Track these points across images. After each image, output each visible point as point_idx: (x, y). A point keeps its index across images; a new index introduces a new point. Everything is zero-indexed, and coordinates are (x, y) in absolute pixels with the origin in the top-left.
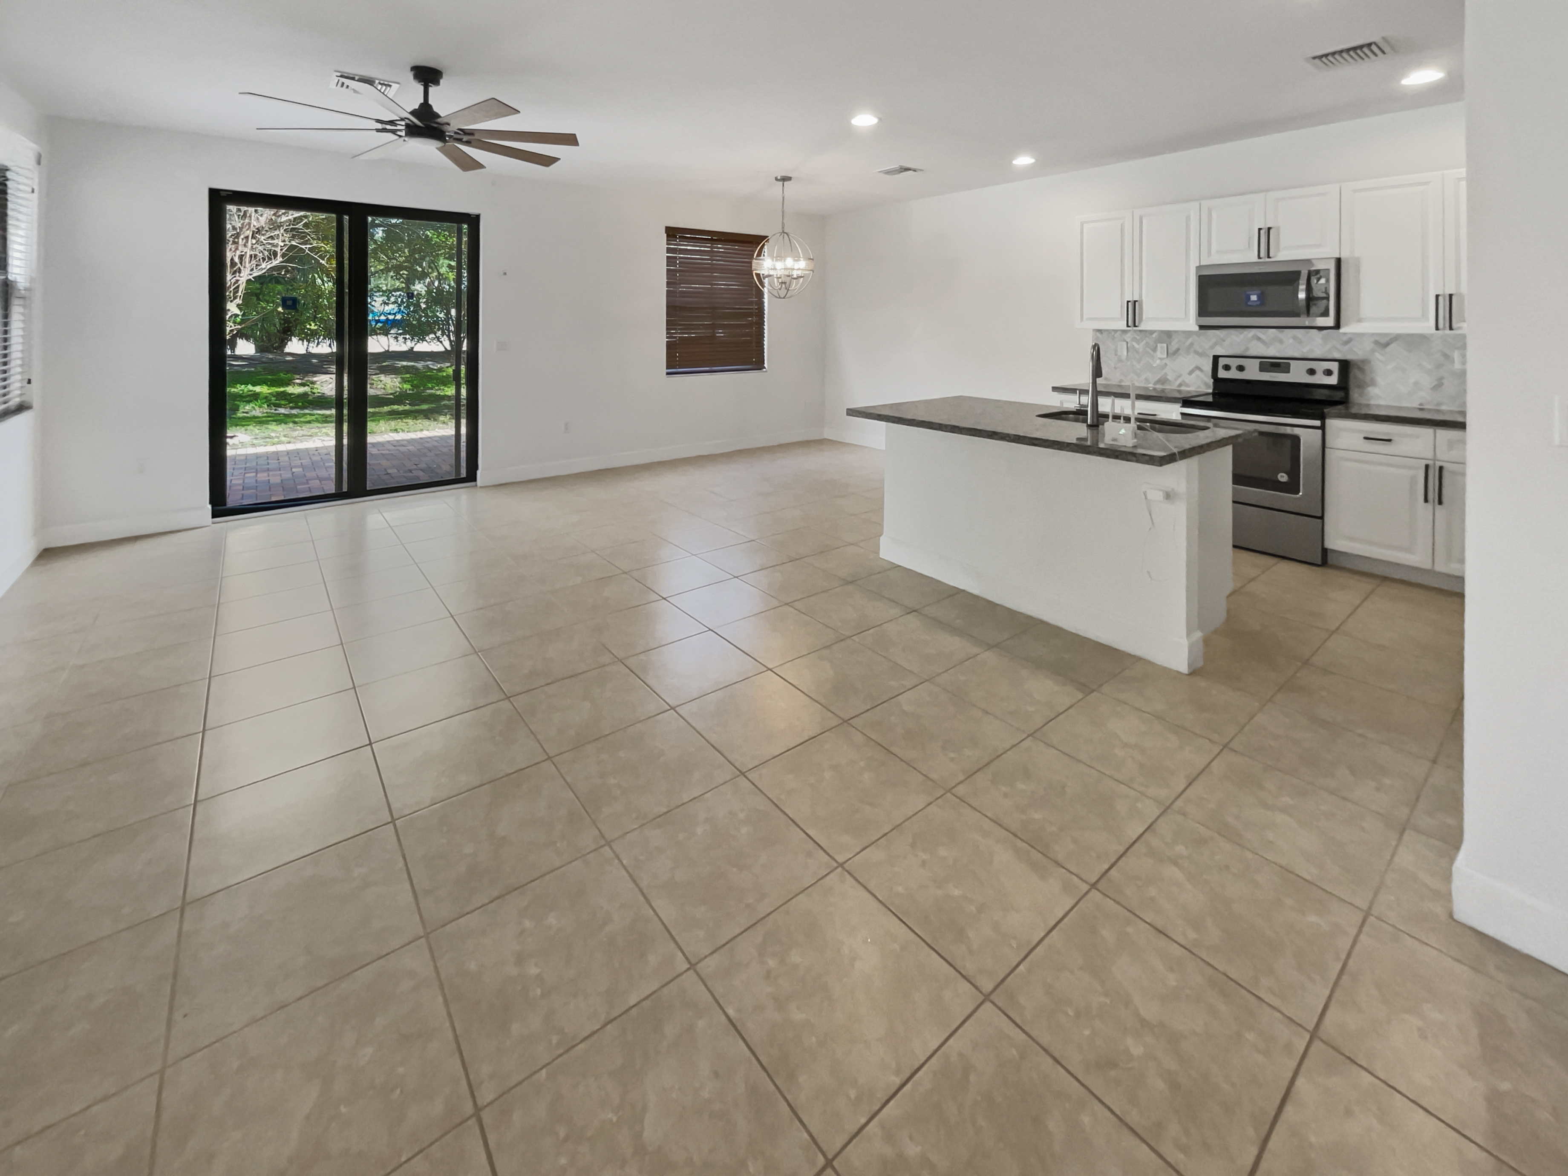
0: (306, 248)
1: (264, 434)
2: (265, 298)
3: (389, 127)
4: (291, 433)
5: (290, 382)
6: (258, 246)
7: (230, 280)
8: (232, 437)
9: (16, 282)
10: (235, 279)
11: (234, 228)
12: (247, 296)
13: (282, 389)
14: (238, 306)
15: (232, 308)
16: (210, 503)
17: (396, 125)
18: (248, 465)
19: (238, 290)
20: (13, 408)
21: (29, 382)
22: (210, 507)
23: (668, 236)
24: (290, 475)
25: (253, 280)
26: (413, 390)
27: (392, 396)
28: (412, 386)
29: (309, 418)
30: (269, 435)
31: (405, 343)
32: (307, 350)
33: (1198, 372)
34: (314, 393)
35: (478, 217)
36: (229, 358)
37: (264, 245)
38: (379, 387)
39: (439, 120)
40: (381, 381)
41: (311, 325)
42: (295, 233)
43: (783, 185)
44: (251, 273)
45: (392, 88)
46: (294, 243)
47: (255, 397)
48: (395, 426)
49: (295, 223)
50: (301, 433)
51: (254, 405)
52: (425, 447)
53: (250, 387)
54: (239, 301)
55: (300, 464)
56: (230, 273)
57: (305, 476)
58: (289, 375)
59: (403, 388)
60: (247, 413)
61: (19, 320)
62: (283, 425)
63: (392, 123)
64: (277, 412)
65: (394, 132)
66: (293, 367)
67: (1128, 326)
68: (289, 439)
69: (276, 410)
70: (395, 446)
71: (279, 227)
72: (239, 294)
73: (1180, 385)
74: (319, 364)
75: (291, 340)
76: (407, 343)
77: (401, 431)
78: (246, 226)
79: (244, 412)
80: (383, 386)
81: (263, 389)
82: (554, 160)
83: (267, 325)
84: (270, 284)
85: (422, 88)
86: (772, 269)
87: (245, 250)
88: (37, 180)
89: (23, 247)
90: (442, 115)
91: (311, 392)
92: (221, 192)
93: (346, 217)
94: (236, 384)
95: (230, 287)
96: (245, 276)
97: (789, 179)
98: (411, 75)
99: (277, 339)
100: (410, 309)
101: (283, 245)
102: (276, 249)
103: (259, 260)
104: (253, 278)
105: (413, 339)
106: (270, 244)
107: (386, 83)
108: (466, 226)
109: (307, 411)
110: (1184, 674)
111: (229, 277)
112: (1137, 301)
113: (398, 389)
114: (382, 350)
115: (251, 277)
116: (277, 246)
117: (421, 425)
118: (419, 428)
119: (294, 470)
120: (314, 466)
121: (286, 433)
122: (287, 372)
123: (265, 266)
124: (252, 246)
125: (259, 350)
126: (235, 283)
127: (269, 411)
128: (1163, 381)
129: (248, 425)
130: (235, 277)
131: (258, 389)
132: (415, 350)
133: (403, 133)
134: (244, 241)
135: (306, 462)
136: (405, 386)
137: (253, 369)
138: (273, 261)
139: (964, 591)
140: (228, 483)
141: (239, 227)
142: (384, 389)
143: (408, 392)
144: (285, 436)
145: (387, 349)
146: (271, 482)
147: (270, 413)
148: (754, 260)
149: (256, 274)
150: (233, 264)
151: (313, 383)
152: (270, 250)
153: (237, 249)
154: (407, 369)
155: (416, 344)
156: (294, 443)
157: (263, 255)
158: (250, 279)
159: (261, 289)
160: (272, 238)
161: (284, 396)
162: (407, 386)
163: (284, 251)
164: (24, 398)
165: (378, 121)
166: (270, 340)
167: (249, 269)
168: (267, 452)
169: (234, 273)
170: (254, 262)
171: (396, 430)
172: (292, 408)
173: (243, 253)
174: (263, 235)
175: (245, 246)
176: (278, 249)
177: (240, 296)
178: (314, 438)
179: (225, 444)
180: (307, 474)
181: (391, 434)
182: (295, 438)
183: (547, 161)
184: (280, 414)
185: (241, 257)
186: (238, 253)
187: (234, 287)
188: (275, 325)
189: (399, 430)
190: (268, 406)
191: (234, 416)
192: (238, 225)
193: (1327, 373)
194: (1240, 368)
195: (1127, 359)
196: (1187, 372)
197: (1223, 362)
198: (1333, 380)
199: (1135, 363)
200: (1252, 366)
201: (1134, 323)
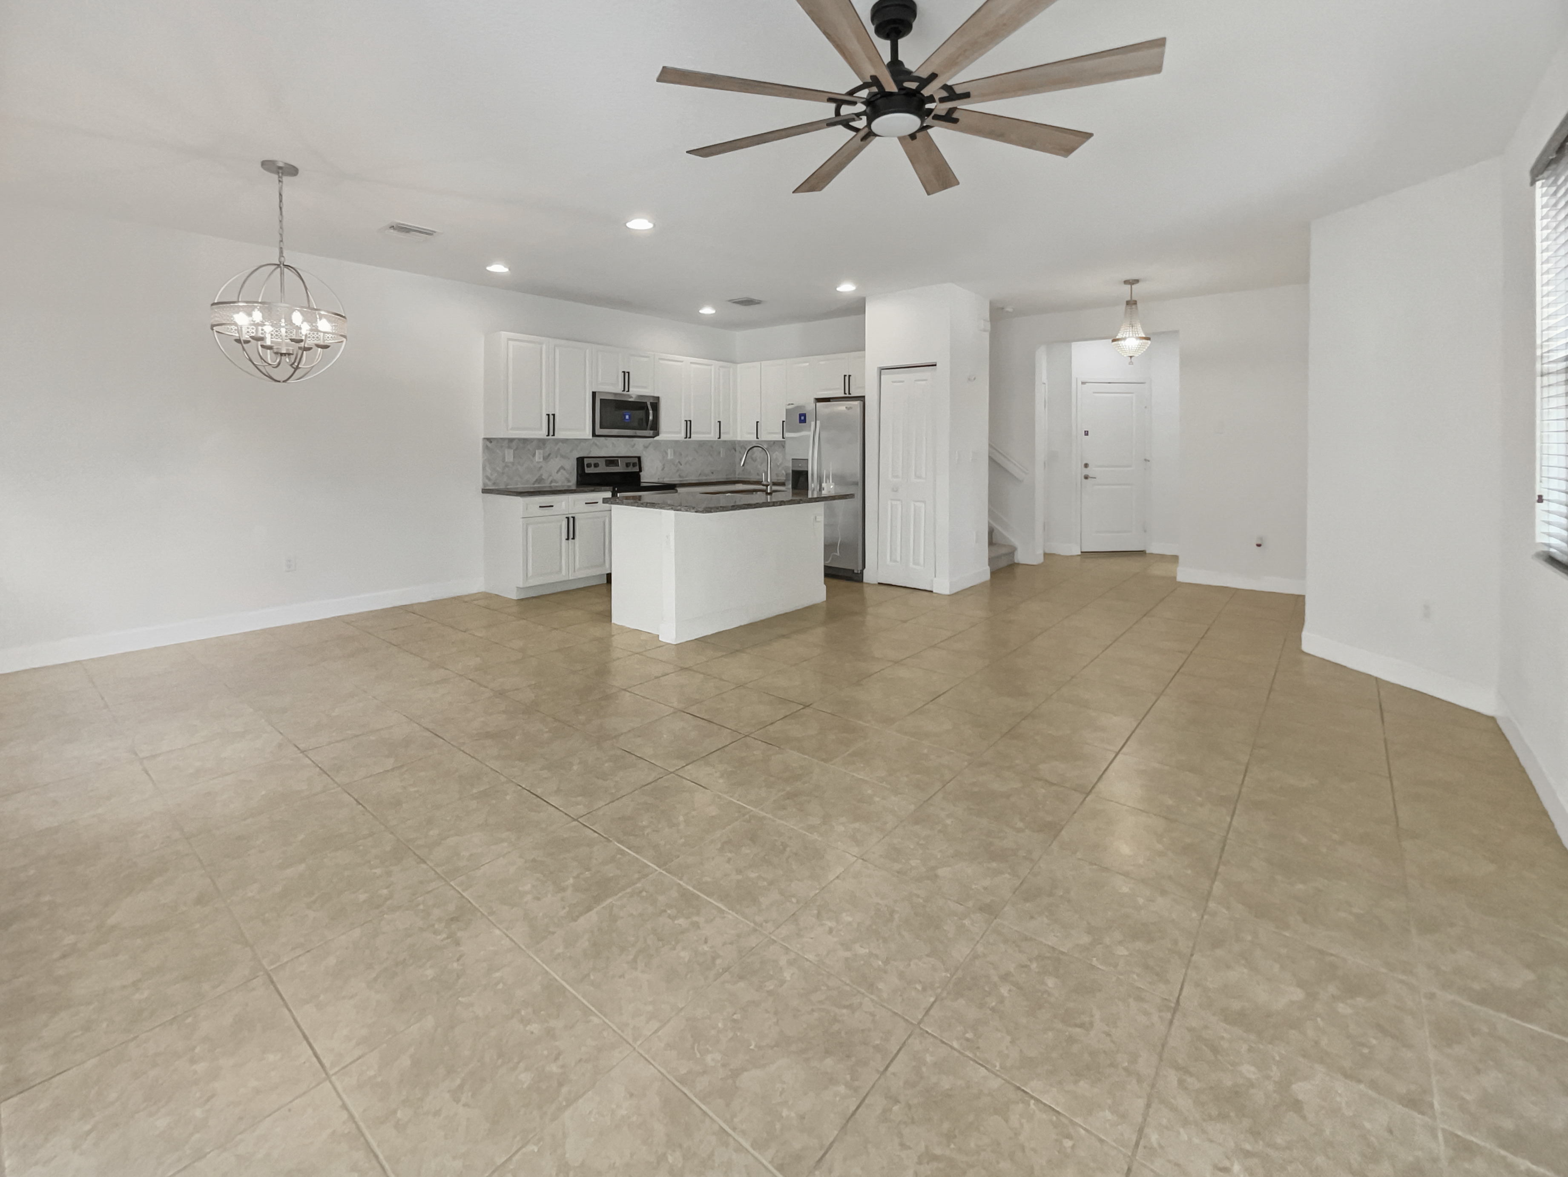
33: (562, 470)
43: (280, 182)
73: (551, 482)
128: (540, 480)
193: (634, 465)
194: (596, 465)
195: (513, 464)
196: (556, 471)
197: (586, 461)
198: (636, 469)
199: (519, 467)
200: (602, 463)
201: (551, 433)
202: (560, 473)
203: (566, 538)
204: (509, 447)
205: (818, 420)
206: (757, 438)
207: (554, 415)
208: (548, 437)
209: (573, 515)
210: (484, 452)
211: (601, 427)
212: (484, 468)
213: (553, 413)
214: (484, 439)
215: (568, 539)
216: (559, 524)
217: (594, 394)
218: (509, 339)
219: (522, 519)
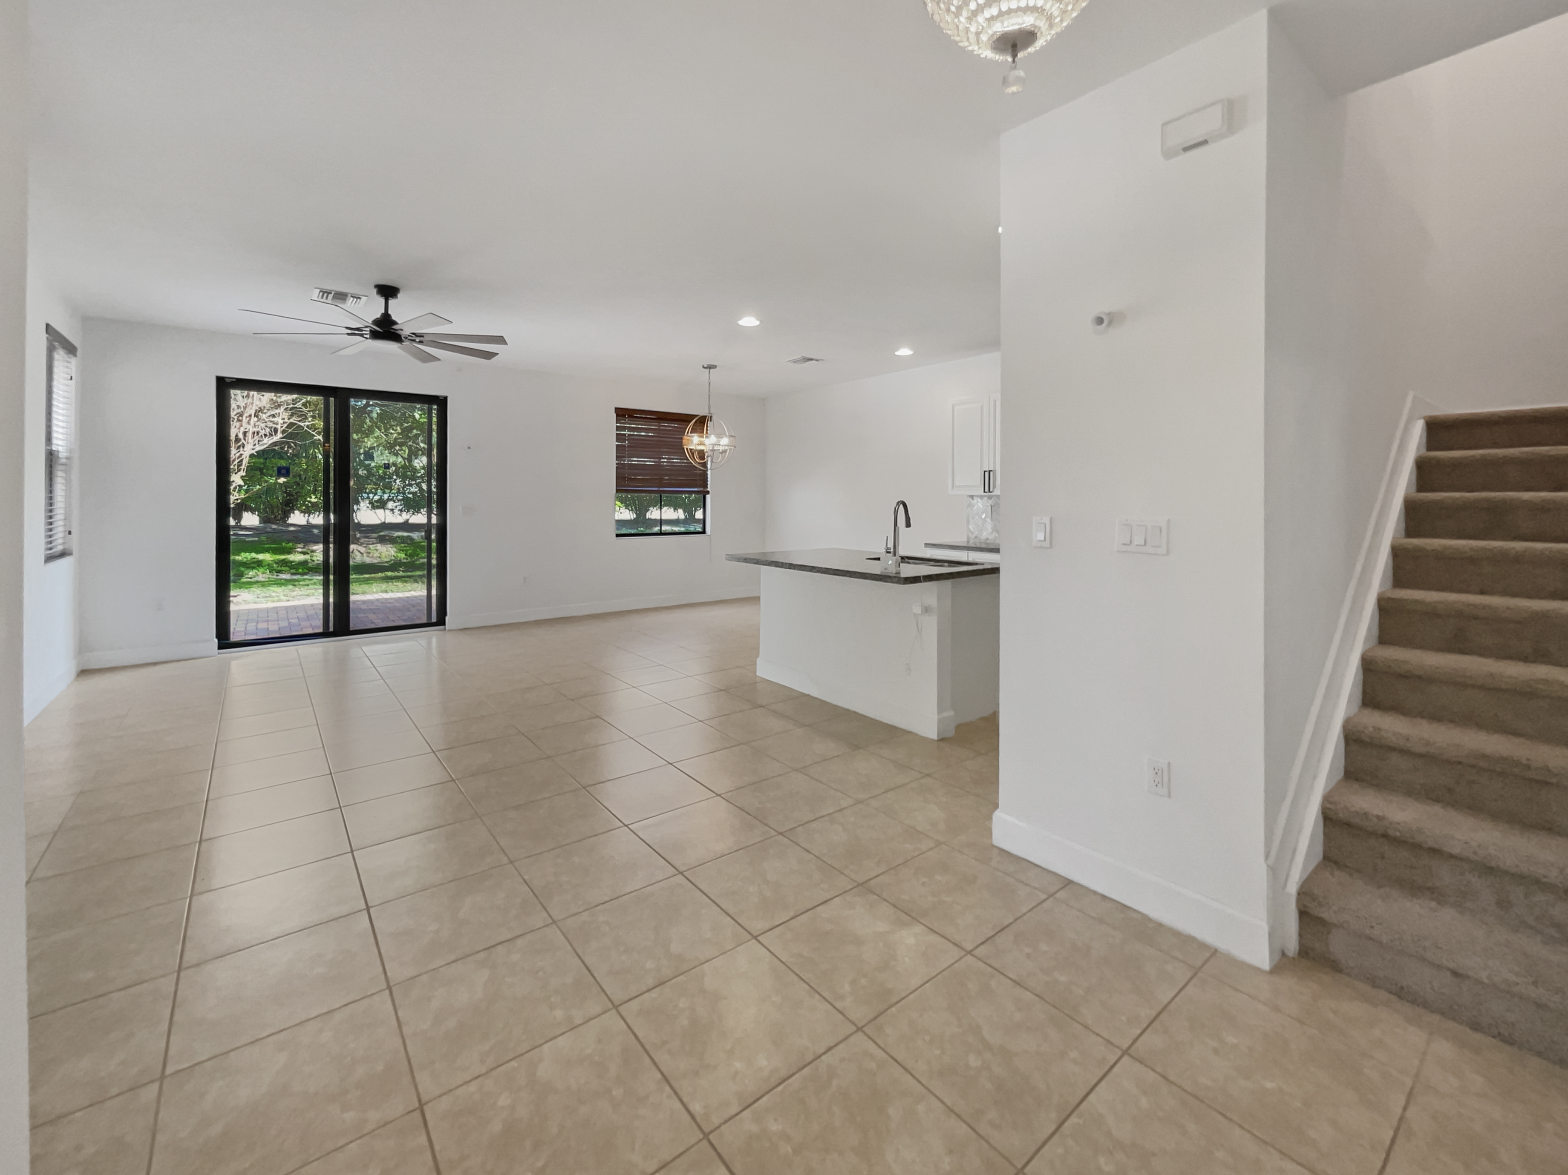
0: (305, 425)
1: (265, 594)
2: (269, 472)
3: (356, 332)
4: (290, 593)
5: (292, 550)
6: (260, 423)
7: (235, 455)
8: (235, 596)
9: (58, 452)
10: (239, 453)
11: (239, 407)
12: (250, 469)
13: (283, 557)
14: (242, 477)
15: (236, 479)
16: (216, 637)
17: (362, 331)
18: (250, 617)
19: (242, 464)
20: (57, 554)
21: (70, 533)
22: (216, 640)
23: (617, 415)
24: (286, 624)
25: (256, 454)
26: (407, 559)
27: (386, 564)
28: (406, 555)
29: (307, 582)
30: (270, 594)
31: (401, 515)
32: (307, 522)
34: (314, 561)
35: (446, 398)
36: (232, 528)
37: (266, 422)
38: (375, 555)
39: (395, 327)
40: (377, 550)
41: (311, 498)
42: (294, 412)
43: (709, 373)
44: (254, 447)
45: (362, 299)
46: (291, 420)
47: (259, 564)
48: (386, 588)
49: (294, 403)
50: (300, 593)
51: (257, 571)
52: (408, 604)
53: (254, 555)
54: (242, 473)
55: (296, 617)
56: (235, 447)
57: (300, 624)
58: (291, 544)
59: (398, 556)
60: (251, 578)
61: (61, 483)
62: (283, 587)
63: (358, 329)
64: (278, 577)
65: (362, 335)
66: (294, 537)
67: (984, 492)
68: (288, 598)
69: (277, 576)
70: (382, 603)
71: (279, 406)
72: (243, 467)
74: (319, 534)
75: (293, 513)
76: (403, 515)
77: (390, 591)
78: (249, 405)
79: (247, 578)
80: (379, 555)
81: (266, 557)
82: (494, 354)
83: (270, 498)
84: (272, 459)
85: (383, 301)
86: (698, 445)
87: (248, 427)
88: (74, 369)
89: (64, 423)
90: (399, 322)
91: (311, 559)
92: (226, 379)
93: (332, 399)
94: (241, 553)
95: (234, 460)
96: (250, 449)
97: (715, 367)
98: (375, 291)
99: (280, 512)
100: (405, 483)
101: (282, 422)
102: (276, 426)
103: (262, 436)
104: (256, 452)
105: (408, 511)
106: (271, 421)
107: (357, 296)
108: (435, 407)
109: (306, 577)
110: (935, 740)
111: (234, 451)
112: (992, 471)
113: (393, 558)
114: (379, 522)
115: (254, 452)
116: (277, 424)
117: (409, 587)
118: (407, 590)
119: (290, 621)
120: (308, 618)
121: (285, 593)
122: (289, 542)
123: (267, 442)
124: (255, 424)
125: (262, 522)
126: (239, 457)
127: (271, 576)
129: (250, 588)
130: (239, 451)
131: (261, 557)
132: (410, 521)
133: (368, 336)
134: (248, 419)
135: (301, 615)
136: (399, 555)
137: (257, 539)
138: (274, 436)
139: (809, 695)
140: (232, 630)
141: (243, 407)
142: (380, 557)
143: (403, 561)
144: (285, 595)
145: (383, 521)
146: (270, 629)
147: (272, 578)
148: (685, 437)
149: (258, 448)
150: (237, 440)
151: (313, 551)
152: (272, 427)
153: (241, 426)
154: (403, 540)
155: (411, 516)
156: (293, 601)
157: (265, 432)
158: (253, 454)
159: (264, 464)
160: (273, 416)
161: (284, 563)
162: (402, 556)
163: (284, 428)
164: (67, 546)
165: (347, 328)
166: (272, 512)
167: (252, 444)
168: (267, 608)
169: (239, 448)
170: (256, 437)
171: (386, 592)
172: (293, 574)
173: (247, 430)
174: (265, 413)
175: (249, 423)
176: (279, 427)
177: (244, 469)
178: (311, 598)
179: (229, 602)
180: (301, 623)
181: (381, 594)
182: (293, 597)
183: (489, 355)
184: (281, 579)
185: (245, 433)
186: (242, 429)
187: (239, 460)
188: (277, 498)
189: (388, 591)
190: (270, 572)
191: (239, 581)
192: (242, 405)
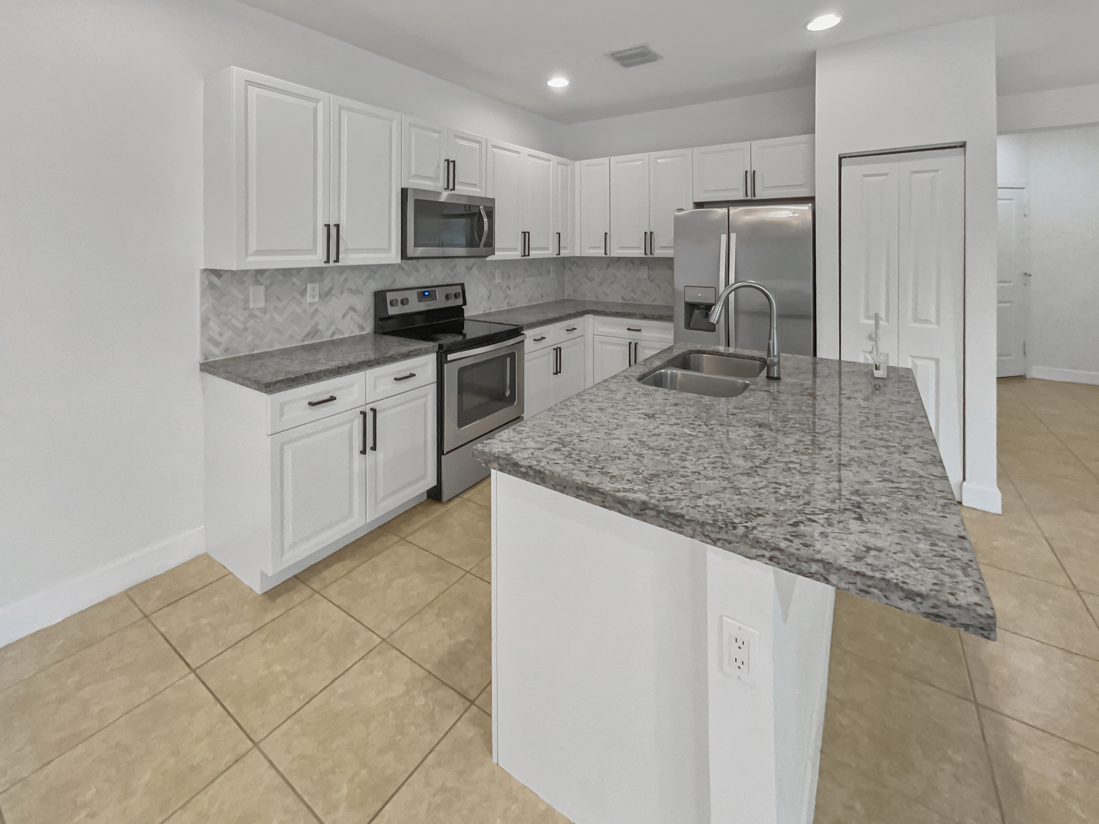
33: (351, 313)
73: (334, 333)
193: (456, 296)
194: (404, 302)
195: (264, 311)
196: (341, 315)
197: (390, 296)
198: (459, 302)
199: (276, 316)
200: (412, 296)
201: (333, 257)
202: (348, 317)
203: (362, 449)
204: (258, 283)
205: (733, 232)
206: (606, 254)
207: (338, 226)
208: (327, 265)
209: (372, 406)
210: (203, 295)
211: (416, 245)
212: (205, 323)
213: (336, 223)
214: (205, 270)
215: (364, 452)
216: (348, 426)
217: (404, 192)
218: (249, 83)
219: (269, 438)
